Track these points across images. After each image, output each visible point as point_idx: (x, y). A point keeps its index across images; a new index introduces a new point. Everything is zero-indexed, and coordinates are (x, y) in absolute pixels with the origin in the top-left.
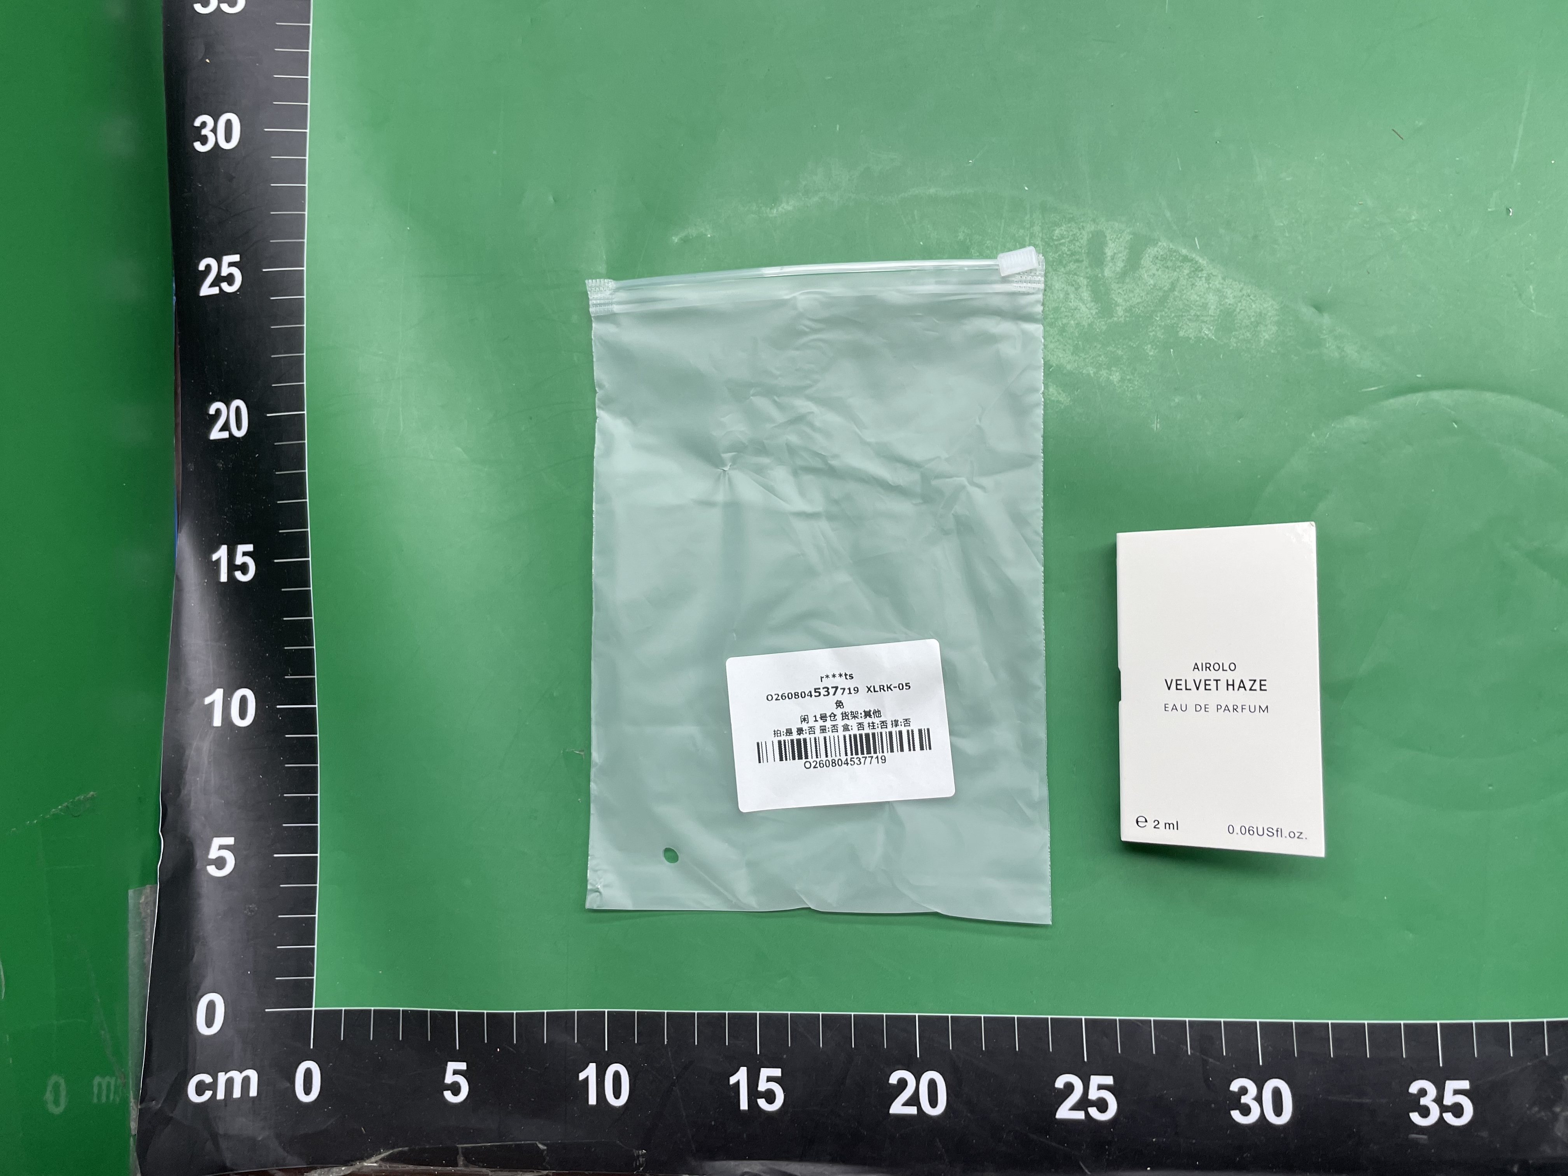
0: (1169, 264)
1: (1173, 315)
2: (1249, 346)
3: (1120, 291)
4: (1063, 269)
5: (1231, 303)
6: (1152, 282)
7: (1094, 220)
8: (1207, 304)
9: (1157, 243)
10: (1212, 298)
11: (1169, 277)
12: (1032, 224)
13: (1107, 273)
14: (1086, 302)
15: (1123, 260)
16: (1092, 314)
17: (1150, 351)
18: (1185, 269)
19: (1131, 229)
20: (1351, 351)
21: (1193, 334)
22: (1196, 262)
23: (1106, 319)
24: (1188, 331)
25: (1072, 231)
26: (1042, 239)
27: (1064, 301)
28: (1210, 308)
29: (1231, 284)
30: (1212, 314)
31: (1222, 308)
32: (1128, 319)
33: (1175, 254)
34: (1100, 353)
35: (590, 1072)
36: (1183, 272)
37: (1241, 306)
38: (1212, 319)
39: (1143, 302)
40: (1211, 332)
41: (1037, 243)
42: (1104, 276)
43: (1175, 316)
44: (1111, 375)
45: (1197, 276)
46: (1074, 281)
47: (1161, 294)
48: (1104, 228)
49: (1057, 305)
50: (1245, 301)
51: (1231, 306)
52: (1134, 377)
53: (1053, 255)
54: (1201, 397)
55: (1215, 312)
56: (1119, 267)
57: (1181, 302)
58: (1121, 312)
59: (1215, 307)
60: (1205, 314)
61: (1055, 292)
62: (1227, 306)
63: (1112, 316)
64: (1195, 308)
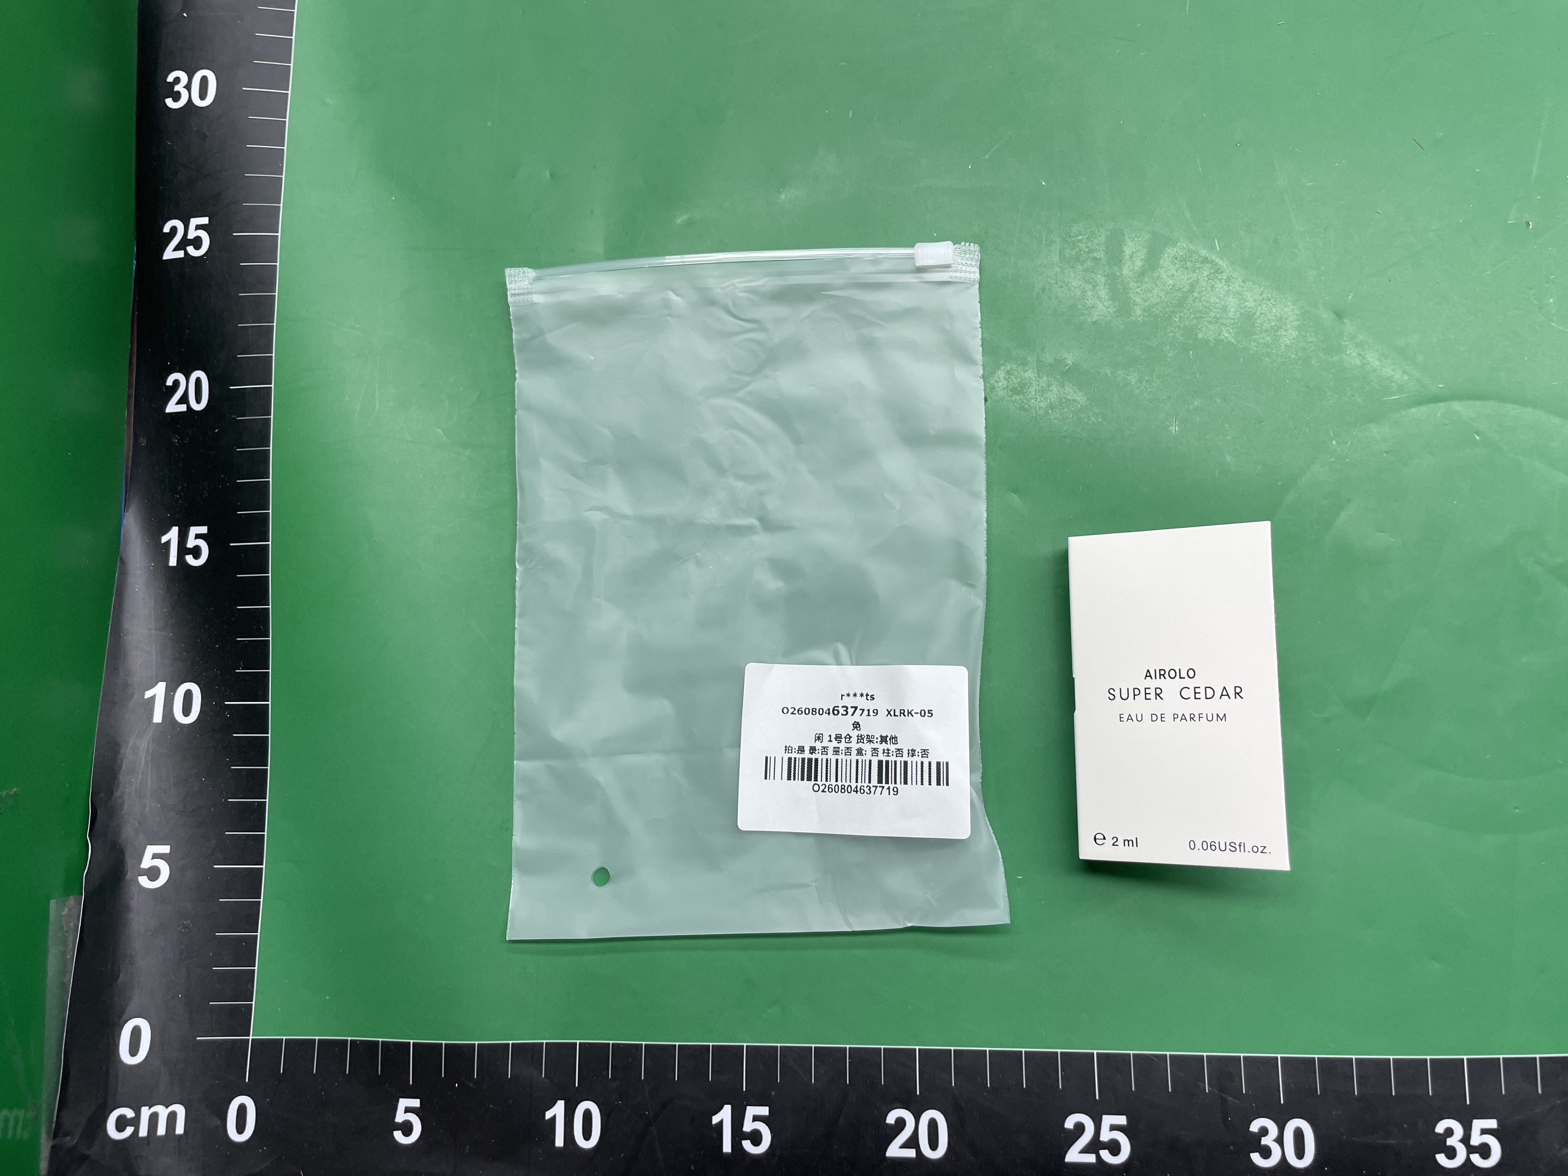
0: (1189, 264)
1: (1192, 316)
2: (1269, 350)
3: (1138, 290)
4: (1080, 266)
5: (1251, 306)
6: (1171, 282)
7: (1112, 218)
8: (1227, 306)
9: (1177, 243)
10: (1232, 301)
11: (1188, 278)
12: (1049, 220)
13: (1125, 272)
14: (1103, 300)
15: (1142, 259)
16: (1109, 312)
17: (1169, 352)
18: (1205, 270)
19: (1150, 228)
20: (1372, 358)
21: (1213, 336)
22: (1216, 264)
23: (1124, 318)
24: (1207, 332)
25: (1089, 228)
26: (1059, 235)
27: (1081, 298)
28: (1230, 311)
29: (1251, 287)
30: (1232, 317)
31: (1242, 311)
32: (1146, 319)
33: (1194, 255)
34: (1118, 353)
35: (558, 1110)
36: (1203, 273)
37: (1261, 310)
38: (1232, 321)
39: (1162, 302)
40: (1231, 335)
41: (1054, 238)
42: (1122, 275)
43: (1195, 318)
44: (1128, 375)
45: (1217, 278)
46: (1093, 279)
47: (1180, 295)
48: (1123, 226)
49: (1074, 302)
50: (1265, 305)
51: (1251, 310)
52: (1152, 378)
53: (1071, 252)
54: (1220, 401)
55: (1234, 316)
56: (1138, 266)
57: (1200, 303)
58: (1139, 311)
59: (1235, 310)
60: (1225, 317)
61: (1073, 289)
62: (1247, 309)
63: (1130, 315)
64: (1214, 310)
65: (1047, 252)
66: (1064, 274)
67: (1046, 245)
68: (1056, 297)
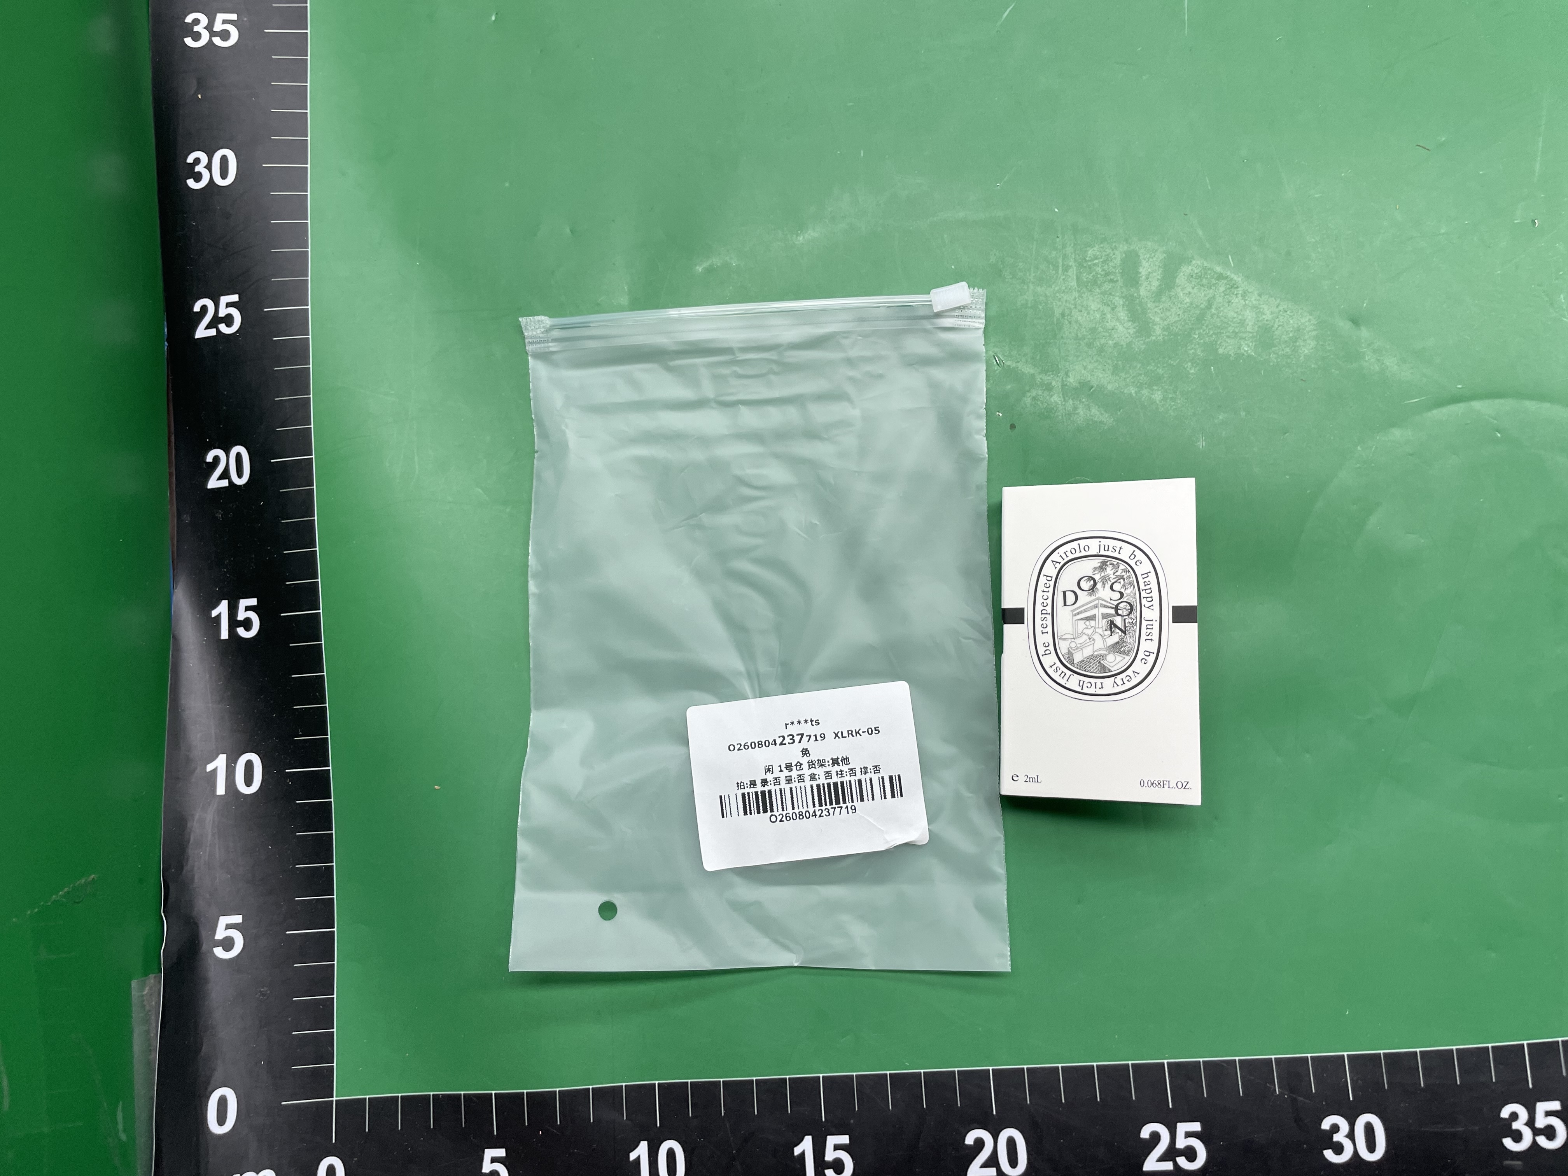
0: (1205, 281)
1: (1211, 332)
2: (1289, 361)
3: (1156, 310)
4: (1098, 290)
5: (1269, 319)
6: (1188, 300)
7: (1126, 240)
8: (1245, 320)
9: (1191, 261)
10: (1249, 315)
11: (1205, 294)
12: (1064, 246)
13: (1143, 292)
14: (1123, 322)
15: (1158, 279)
16: (1129, 333)
17: (1191, 369)
18: (1220, 286)
19: (1164, 248)
20: (1391, 362)
21: (1233, 351)
22: (1231, 280)
23: (1144, 338)
24: (1227, 348)
25: (1105, 251)
26: (1075, 260)
27: (1101, 321)
28: (1248, 324)
29: (1267, 301)
30: (1251, 331)
31: (1260, 324)
32: (1166, 338)
33: (1209, 272)
34: (1141, 372)
35: (642, 1150)
36: (1218, 290)
37: (1279, 321)
38: (1251, 335)
39: (1180, 320)
40: (1251, 349)
41: (1070, 264)
42: (1140, 296)
43: (1214, 334)
44: (1152, 394)
45: (1233, 294)
46: (1109, 301)
47: (1198, 312)
48: (1137, 248)
49: (1094, 325)
50: (1282, 317)
51: (1269, 322)
52: (1177, 395)
53: (1087, 276)
54: (1244, 413)
55: (1253, 329)
56: (1154, 286)
57: (1218, 320)
58: (1159, 330)
59: (1253, 324)
60: (1243, 331)
61: (1092, 312)
62: (1265, 322)
63: (1151, 335)
64: (1233, 325)
65: (1064, 277)
66: (1082, 297)
67: (1062, 271)
68: (1077, 321)
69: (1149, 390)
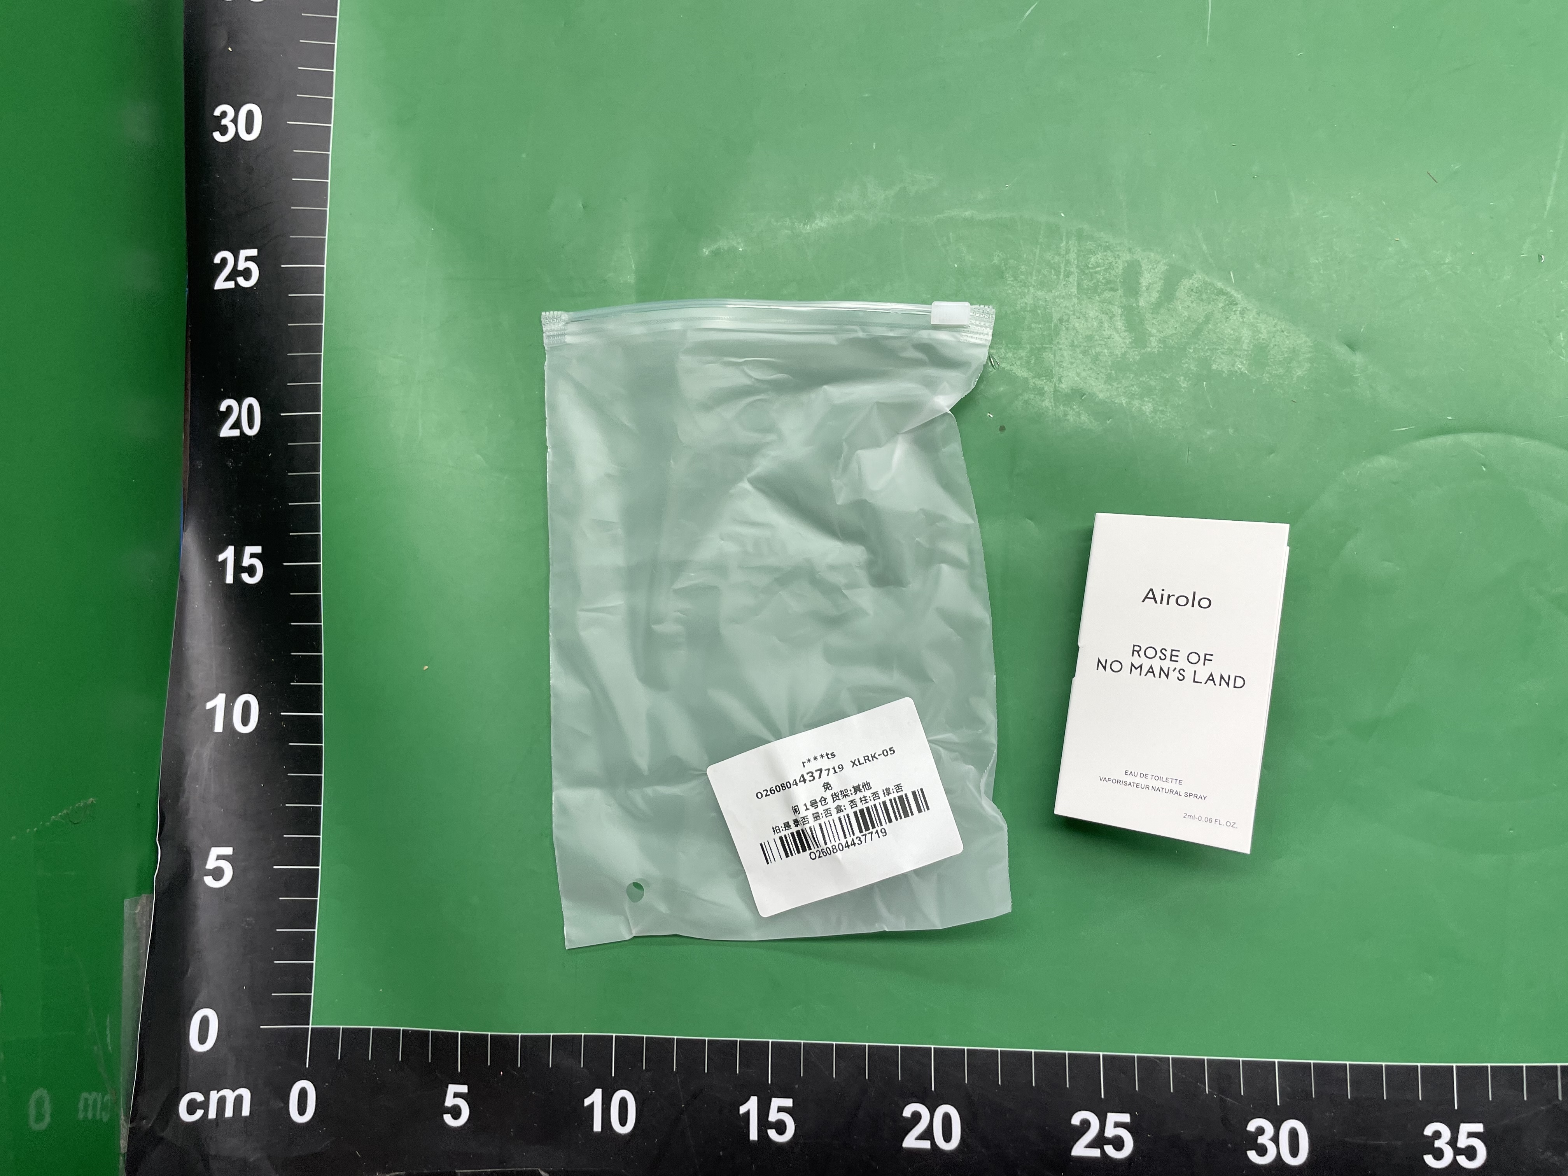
0: (1204, 296)
1: (1207, 347)
2: (1281, 382)
3: (1154, 321)
4: (1097, 297)
5: (1265, 338)
6: (1186, 314)
7: (1130, 250)
8: (1241, 338)
9: (1193, 275)
10: (1246, 333)
11: (1203, 309)
12: (1068, 251)
13: (1142, 303)
14: (1120, 331)
15: (1158, 291)
16: (1125, 343)
17: (1183, 383)
18: (1220, 302)
19: (1167, 260)
20: (1383, 390)
21: (1227, 367)
22: (1231, 296)
23: (1139, 349)
24: (1220, 364)
25: (1107, 259)
26: (1078, 267)
27: (1098, 329)
28: (1244, 342)
29: (1265, 320)
30: (1246, 348)
31: (1256, 342)
32: (1161, 350)
33: (1210, 287)
34: (1133, 383)
35: (596, 1098)
36: (1218, 305)
37: (1274, 341)
38: (1246, 353)
39: (1176, 334)
40: (1244, 367)
41: (1072, 270)
42: (1139, 306)
43: (1209, 349)
44: (1142, 406)
45: (1232, 310)
46: (1110, 310)
47: (1195, 326)
48: (1140, 258)
49: (1091, 333)
50: (1279, 337)
51: (1264, 341)
52: (1166, 408)
53: (1088, 283)
54: (1232, 431)
55: (1248, 347)
56: (1154, 297)
57: (1215, 335)
58: (1154, 342)
59: (1248, 341)
60: (1239, 348)
61: (1090, 320)
62: (1261, 341)
63: (1146, 347)
64: (1228, 341)
65: (1065, 283)
66: (1081, 304)
67: (1064, 276)
68: (1074, 328)
69: (1140, 402)
